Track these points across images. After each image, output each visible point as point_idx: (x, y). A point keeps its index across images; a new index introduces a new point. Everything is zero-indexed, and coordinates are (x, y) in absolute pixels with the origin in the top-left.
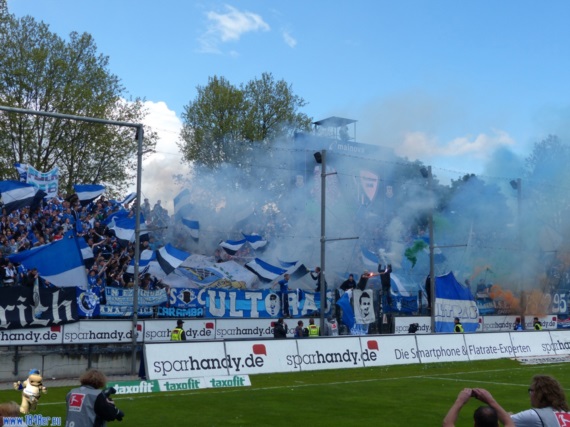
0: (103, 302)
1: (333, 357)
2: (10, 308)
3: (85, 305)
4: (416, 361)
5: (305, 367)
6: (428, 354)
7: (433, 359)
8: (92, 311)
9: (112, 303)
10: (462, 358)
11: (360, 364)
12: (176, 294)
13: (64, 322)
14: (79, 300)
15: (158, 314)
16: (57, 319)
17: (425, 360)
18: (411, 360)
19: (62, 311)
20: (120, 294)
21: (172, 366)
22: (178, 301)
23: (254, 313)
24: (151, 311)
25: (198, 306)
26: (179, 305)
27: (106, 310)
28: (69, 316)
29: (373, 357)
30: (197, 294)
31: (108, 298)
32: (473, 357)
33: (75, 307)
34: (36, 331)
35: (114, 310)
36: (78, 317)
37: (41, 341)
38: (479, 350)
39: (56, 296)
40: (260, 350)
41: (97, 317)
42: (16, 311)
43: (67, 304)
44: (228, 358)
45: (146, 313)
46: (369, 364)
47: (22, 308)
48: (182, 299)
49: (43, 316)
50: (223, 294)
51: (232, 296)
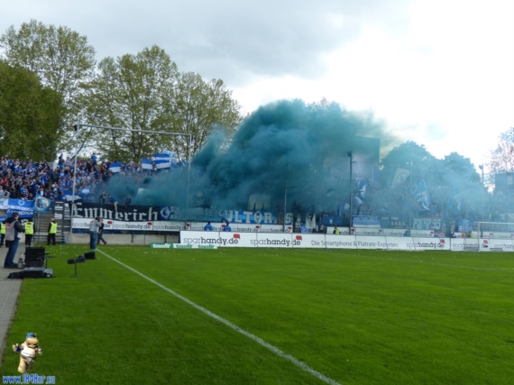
1: (276, 242)
2: (130, 214)
3: (165, 214)
4: (324, 247)
5: (260, 246)
6: (332, 244)
7: (334, 247)
8: (167, 217)
9: (177, 214)
10: (353, 247)
11: (290, 246)
12: (208, 211)
13: (153, 219)
14: (162, 212)
15: (199, 219)
16: (150, 218)
17: (329, 247)
18: (321, 246)
19: (153, 216)
20: (181, 210)
21: (192, 241)
22: (209, 214)
23: (248, 221)
24: (195, 218)
25: (219, 217)
26: (209, 216)
27: (174, 217)
28: (156, 218)
29: (299, 243)
31: (175, 211)
32: (360, 247)
33: (159, 215)
34: (141, 223)
35: (178, 217)
36: (160, 218)
37: (143, 229)
38: (364, 244)
39: (151, 209)
40: (237, 236)
41: (169, 220)
42: (132, 215)
43: (156, 213)
44: (220, 239)
45: (192, 219)
46: (295, 246)
47: (135, 214)
49: (144, 217)
50: (231, 212)
51: (237, 212)
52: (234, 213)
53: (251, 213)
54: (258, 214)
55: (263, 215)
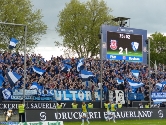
0: (12, 94)
8: (8, 97)
9: (15, 95)
12: (41, 92)
15: (33, 99)
20: (19, 91)
22: (42, 94)
23: (74, 99)
24: (31, 98)
26: (43, 95)
27: (13, 97)
30: (49, 92)
31: (14, 93)
35: (16, 97)
45: (29, 98)
48: (44, 93)
50: (60, 92)
51: (64, 92)
52: (62, 93)
53: (76, 92)
54: (81, 93)
55: (85, 93)
